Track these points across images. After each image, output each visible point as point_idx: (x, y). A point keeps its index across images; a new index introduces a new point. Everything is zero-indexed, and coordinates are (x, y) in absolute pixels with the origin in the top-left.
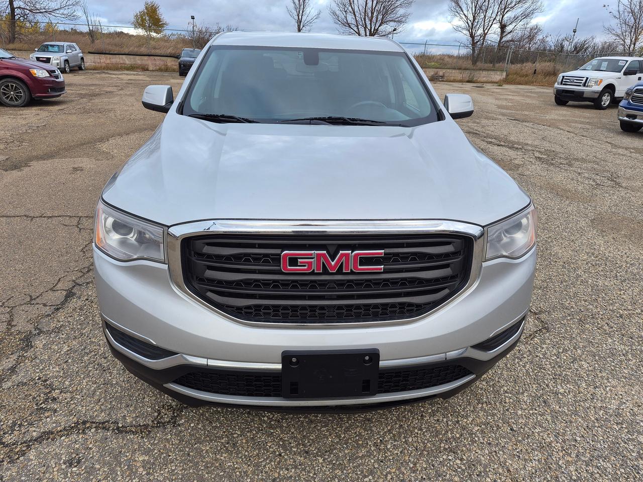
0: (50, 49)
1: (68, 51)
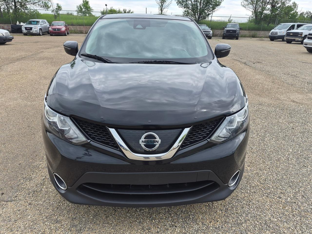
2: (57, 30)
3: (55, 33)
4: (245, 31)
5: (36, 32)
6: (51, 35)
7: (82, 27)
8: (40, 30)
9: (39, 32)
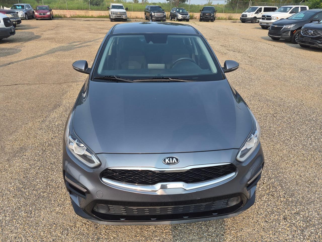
0: (17, 7)
1: (26, 8)
2: (43, 15)
3: (41, 17)
4: (222, 14)
5: (22, 17)
6: (37, 19)
7: (65, 11)
8: (26, 14)
9: (24, 16)
